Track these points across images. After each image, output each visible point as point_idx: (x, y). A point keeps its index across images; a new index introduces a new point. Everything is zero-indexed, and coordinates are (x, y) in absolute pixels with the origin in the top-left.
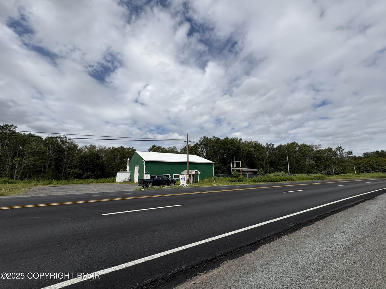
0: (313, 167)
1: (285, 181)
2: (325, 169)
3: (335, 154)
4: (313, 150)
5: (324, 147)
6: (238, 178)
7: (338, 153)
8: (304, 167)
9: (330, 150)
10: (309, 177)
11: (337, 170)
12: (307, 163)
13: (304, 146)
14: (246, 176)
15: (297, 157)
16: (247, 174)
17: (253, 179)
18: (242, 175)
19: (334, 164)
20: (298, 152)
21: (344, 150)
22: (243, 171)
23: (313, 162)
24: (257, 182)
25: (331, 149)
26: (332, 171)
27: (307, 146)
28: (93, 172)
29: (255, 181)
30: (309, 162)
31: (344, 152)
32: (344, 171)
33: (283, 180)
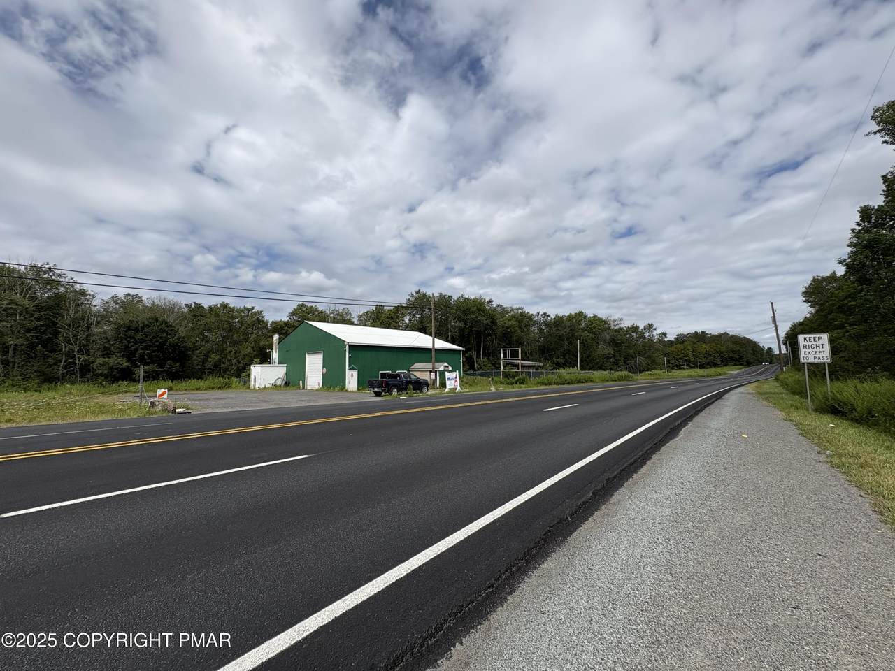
0: (608, 358)
1: (583, 382)
2: (625, 362)
3: (642, 336)
4: (609, 328)
5: (626, 324)
6: (516, 378)
7: (647, 335)
8: (596, 359)
9: (635, 329)
10: (612, 376)
11: (644, 364)
12: (600, 351)
13: (596, 320)
14: (529, 374)
15: (586, 341)
16: (531, 371)
17: (540, 380)
18: (522, 372)
19: (640, 354)
20: (586, 332)
21: (655, 329)
22: (523, 366)
23: (609, 350)
24: (546, 385)
25: (637, 328)
26: (636, 366)
27: (601, 321)
28: (161, 366)
29: (543, 383)
30: (604, 350)
31: (655, 333)
32: (651, 366)
33: (580, 382)
